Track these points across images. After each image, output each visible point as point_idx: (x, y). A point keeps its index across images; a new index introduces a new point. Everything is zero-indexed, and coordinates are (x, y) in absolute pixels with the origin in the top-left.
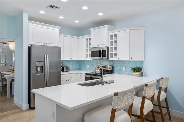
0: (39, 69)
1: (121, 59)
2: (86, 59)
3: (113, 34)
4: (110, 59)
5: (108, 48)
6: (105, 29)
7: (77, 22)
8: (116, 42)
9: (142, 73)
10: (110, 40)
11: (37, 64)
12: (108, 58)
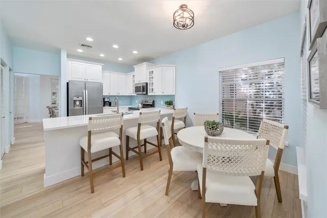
0: (78, 103)
1: (156, 94)
2: (132, 95)
3: (151, 70)
4: (149, 94)
5: (147, 84)
6: (144, 66)
7: (120, 59)
8: (152, 78)
9: (174, 106)
10: (149, 77)
11: (75, 98)
12: (147, 93)
